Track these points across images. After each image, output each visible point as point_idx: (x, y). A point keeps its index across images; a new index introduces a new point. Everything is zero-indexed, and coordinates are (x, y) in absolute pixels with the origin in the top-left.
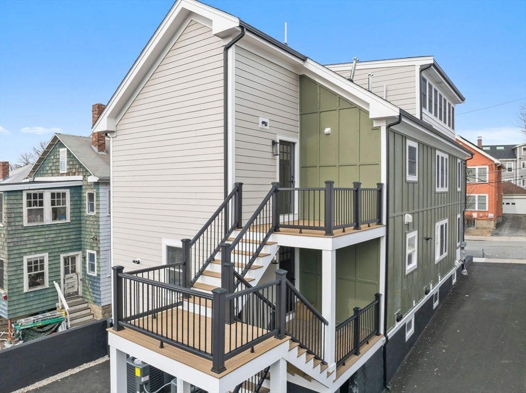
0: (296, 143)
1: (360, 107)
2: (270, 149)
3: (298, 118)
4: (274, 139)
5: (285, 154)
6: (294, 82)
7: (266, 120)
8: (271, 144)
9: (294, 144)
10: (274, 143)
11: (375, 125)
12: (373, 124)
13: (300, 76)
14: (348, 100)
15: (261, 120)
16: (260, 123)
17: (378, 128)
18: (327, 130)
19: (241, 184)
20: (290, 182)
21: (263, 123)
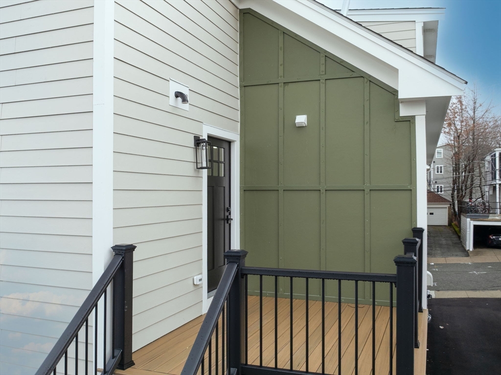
0: (234, 141)
1: (370, 76)
2: (189, 154)
3: (237, 93)
4: (198, 133)
5: (214, 164)
6: (231, 20)
7: (185, 91)
8: (192, 143)
9: (229, 143)
10: (198, 141)
11: (404, 112)
12: (398, 111)
13: (241, 10)
14: (343, 61)
15: (174, 88)
16: (172, 95)
17: (411, 120)
18: (301, 119)
19: (131, 249)
20: (224, 219)
21: (178, 95)
